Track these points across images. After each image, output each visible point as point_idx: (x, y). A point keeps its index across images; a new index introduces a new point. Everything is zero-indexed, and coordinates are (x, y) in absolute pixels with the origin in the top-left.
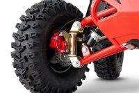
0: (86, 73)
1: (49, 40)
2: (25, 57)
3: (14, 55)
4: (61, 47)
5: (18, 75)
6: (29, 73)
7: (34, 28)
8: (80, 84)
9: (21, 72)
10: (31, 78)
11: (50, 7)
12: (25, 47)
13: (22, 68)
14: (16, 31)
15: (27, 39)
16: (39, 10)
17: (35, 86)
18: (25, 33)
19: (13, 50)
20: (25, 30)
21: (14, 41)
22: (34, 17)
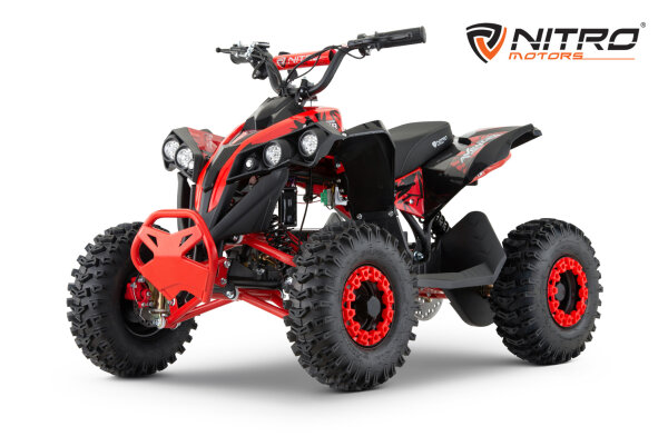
0: (185, 345)
1: (124, 289)
2: (89, 322)
3: (71, 318)
4: (141, 299)
5: (80, 346)
6: (96, 343)
7: (99, 278)
8: (173, 360)
9: (83, 342)
10: (98, 349)
11: (120, 242)
12: (87, 307)
13: (85, 336)
14: (73, 280)
15: (89, 295)
16: (104, 249)
17: (106, 360)
18: (86, 286)
19: (69, 309)
20: (85, 281)
21: (71, 296)
22: (98, 260)
